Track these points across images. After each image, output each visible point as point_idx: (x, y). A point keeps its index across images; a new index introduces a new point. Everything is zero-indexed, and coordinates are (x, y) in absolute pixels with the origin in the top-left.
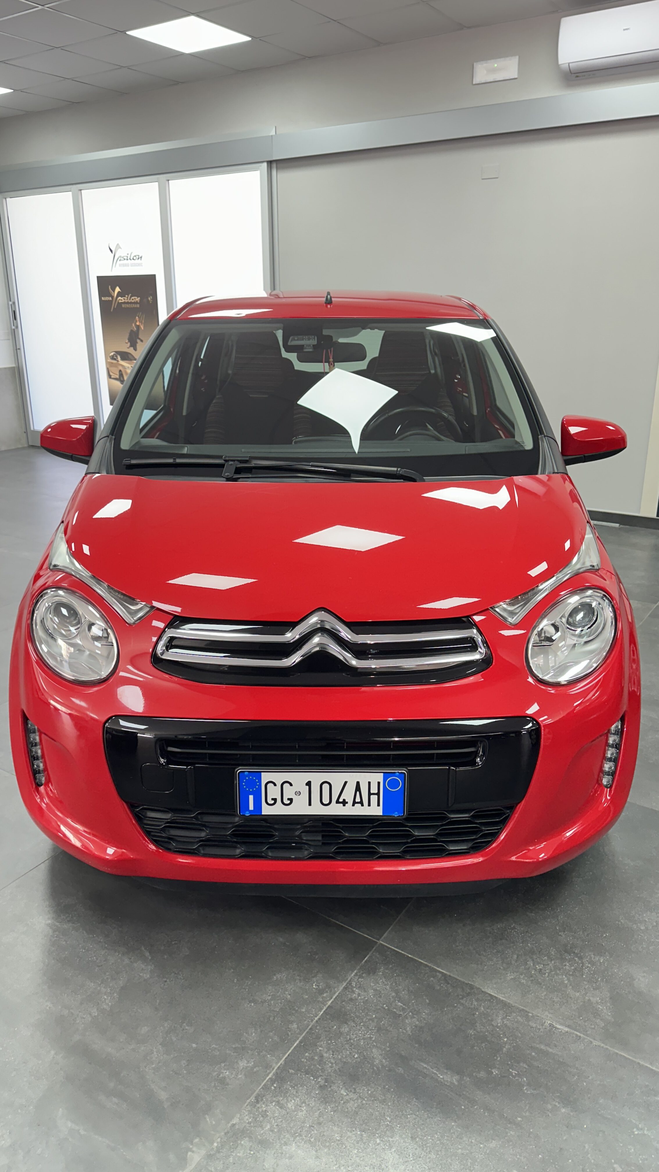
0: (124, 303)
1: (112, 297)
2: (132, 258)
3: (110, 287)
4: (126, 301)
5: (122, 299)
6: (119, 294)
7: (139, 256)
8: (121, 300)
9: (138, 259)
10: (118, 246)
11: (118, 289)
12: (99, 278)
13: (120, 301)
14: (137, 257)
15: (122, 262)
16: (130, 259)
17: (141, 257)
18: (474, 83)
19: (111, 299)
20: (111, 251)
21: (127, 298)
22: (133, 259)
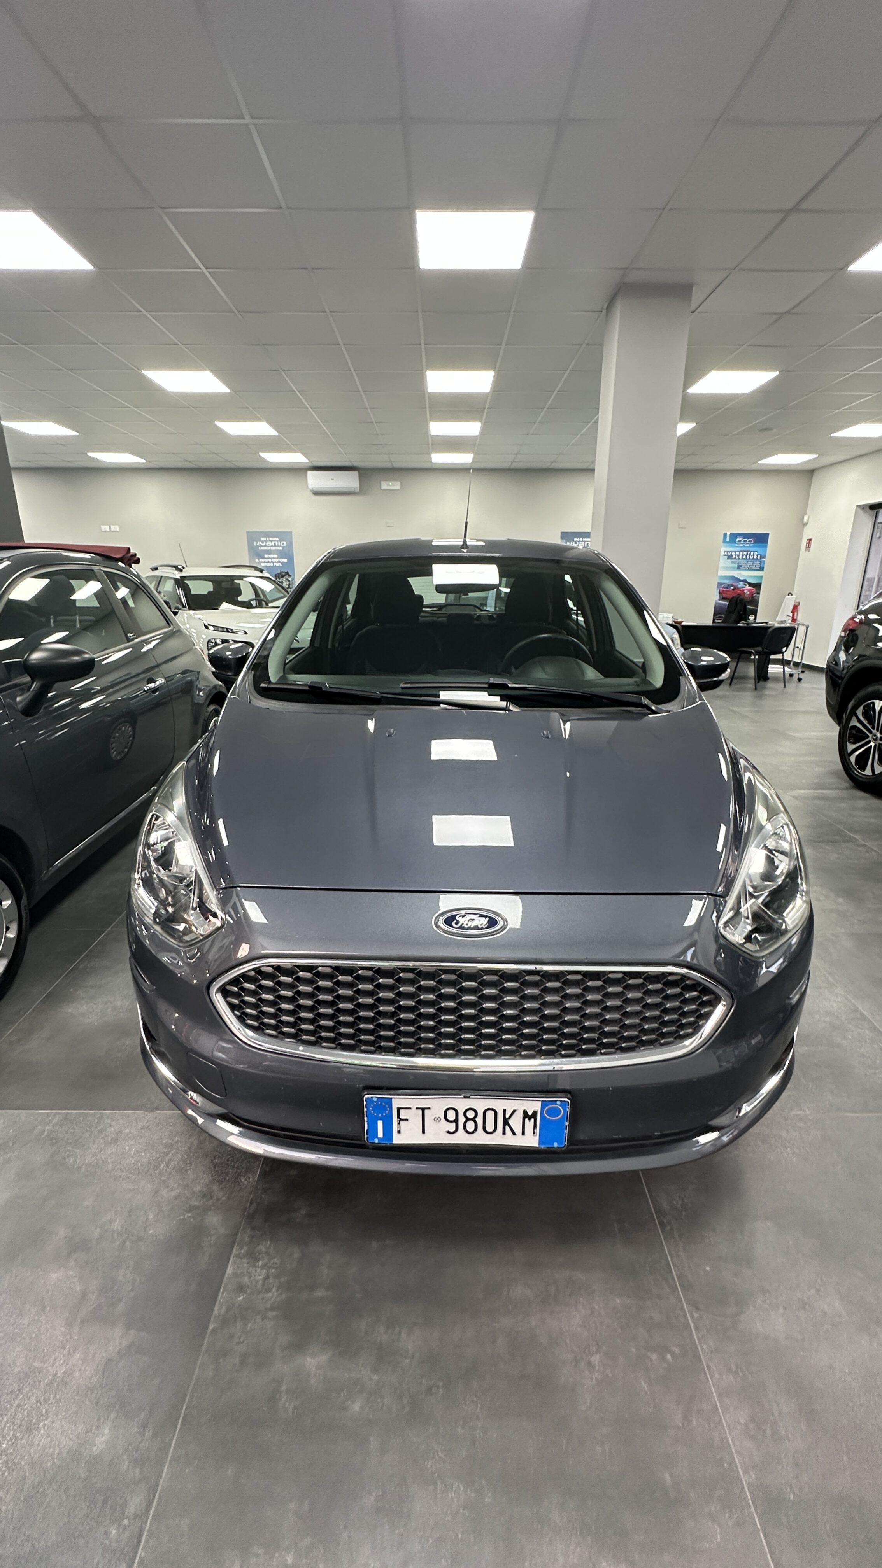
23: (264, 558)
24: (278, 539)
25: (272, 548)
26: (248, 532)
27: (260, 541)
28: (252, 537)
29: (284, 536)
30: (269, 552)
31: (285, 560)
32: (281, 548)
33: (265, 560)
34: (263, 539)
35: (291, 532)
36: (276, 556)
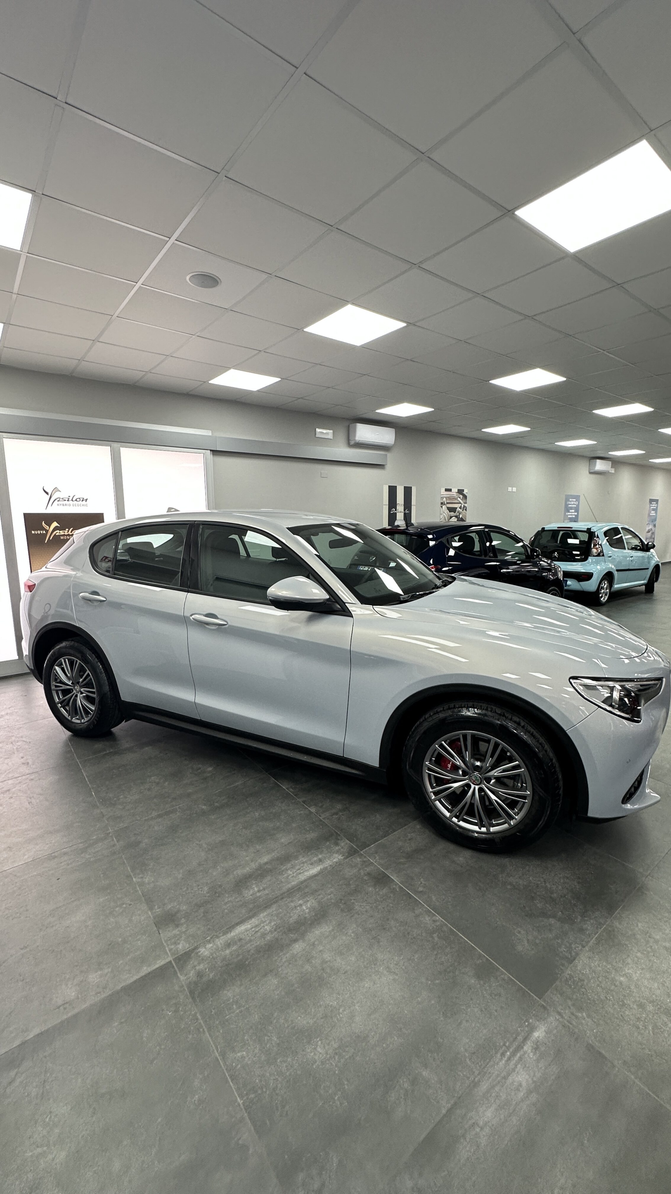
0: (64, 535)
1: (47, 531)
2: (74, 499)
3: (43, 522)
4: (66, 533)
5: (61, 532)
6: (56, 529)
7: (83, 498)
8: (59, 533)
9: (82, 501)
10: (56, 490)
11: (55, 524)
12: (25, 515)
13: (57, 534)
14: (81, 499)
15: (59, 502)
16: (72, 500)
17: (86, 500)
18: (317, 436)
19: (44, 532)
20: (47, 493)
21: (68, 531)
22: (76, 500)
23: (569, 512)
24: (575, 500)
25: (573, 506)
26: (566, 495)
27: (569, 501)
28: (567, 498)
29: (577, 498)
30: (571, 508)
31: (576, 514)
32: (575, 506)
33: (571, 514)
34: (570, 500)
35: (580, 496)
36: (573, 511)
